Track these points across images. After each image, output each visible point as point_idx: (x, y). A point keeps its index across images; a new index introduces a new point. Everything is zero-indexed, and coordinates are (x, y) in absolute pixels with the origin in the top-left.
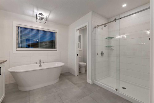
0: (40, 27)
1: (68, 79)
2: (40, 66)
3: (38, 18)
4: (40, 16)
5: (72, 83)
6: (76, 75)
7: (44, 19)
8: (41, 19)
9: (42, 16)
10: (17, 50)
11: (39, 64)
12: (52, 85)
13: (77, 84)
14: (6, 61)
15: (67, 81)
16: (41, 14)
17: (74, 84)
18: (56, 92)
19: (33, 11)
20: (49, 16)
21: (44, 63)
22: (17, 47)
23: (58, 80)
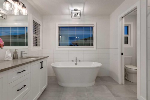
0: (78, 23)
1: (106, 86)
2: (76, 64)
3: (73, 14)
4: (75, 12)
5: (112, 92)
6: (120, 83)
7: (79, 15)
8: (76, 15)
9: (77, 12)
10: (58, 48)
11: (75, 62)
12: (86, 87)
13: (118, 96)
14: (48, 57)
15: (105, 87)
16: (76, 10)
17: (114, 95)
18: (88, 97)
19: (69, 9)
20: (83, 9)
21: (80, 61)
22: (58, 45)
23: (93, 83)
